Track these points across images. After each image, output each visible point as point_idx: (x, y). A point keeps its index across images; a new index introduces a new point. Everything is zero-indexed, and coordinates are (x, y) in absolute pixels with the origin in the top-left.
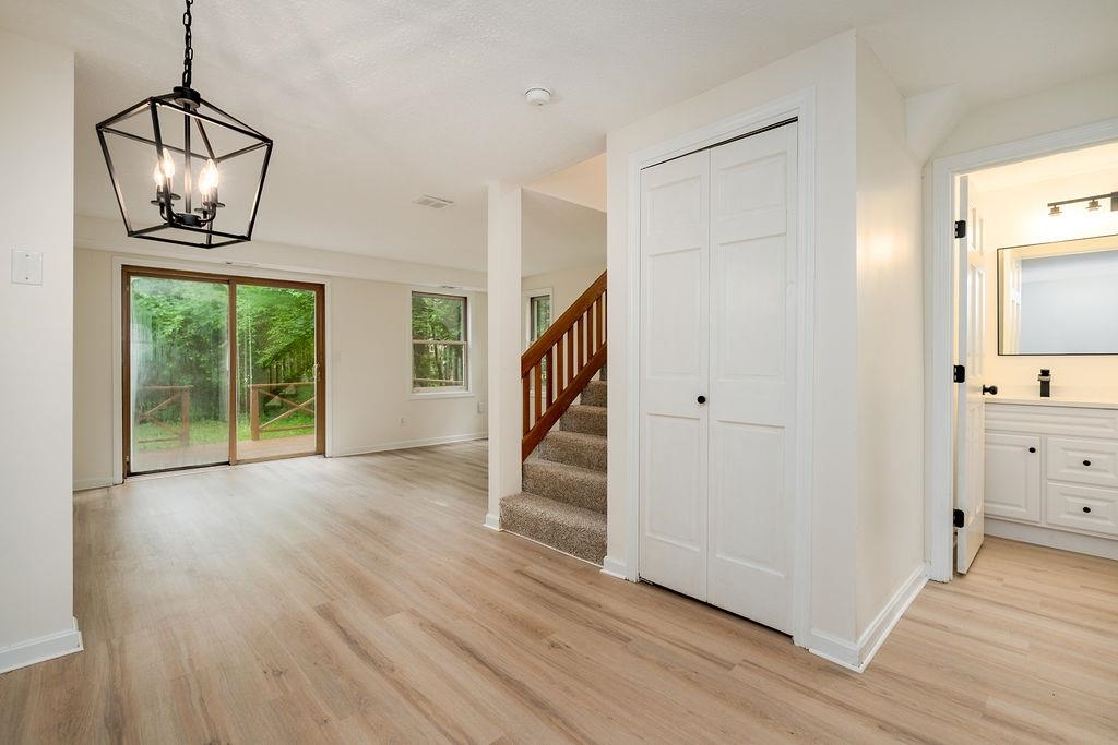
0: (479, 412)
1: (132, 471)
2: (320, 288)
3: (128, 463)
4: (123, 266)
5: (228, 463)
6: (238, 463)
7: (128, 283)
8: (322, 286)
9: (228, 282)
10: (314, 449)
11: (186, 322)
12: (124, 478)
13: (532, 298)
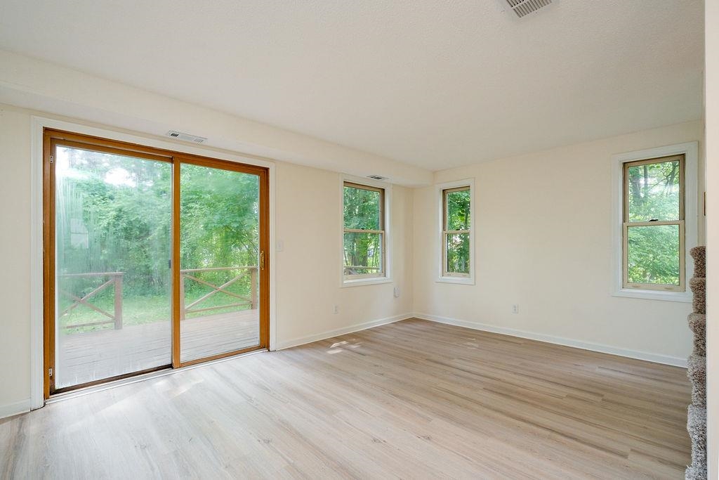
0: (395, 296)
1: (57, 387)
2: (264, 172)
3: (52, 378)
4: (46, 130)
5: (170, 366)
6: (182, 366)
7: (53, 153)
8: (267, 170)
9: (171, 160)
10: (257, 342)
11: (118, 217)
12: (46, 397)
13: (444, 190)
